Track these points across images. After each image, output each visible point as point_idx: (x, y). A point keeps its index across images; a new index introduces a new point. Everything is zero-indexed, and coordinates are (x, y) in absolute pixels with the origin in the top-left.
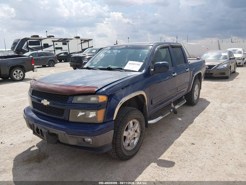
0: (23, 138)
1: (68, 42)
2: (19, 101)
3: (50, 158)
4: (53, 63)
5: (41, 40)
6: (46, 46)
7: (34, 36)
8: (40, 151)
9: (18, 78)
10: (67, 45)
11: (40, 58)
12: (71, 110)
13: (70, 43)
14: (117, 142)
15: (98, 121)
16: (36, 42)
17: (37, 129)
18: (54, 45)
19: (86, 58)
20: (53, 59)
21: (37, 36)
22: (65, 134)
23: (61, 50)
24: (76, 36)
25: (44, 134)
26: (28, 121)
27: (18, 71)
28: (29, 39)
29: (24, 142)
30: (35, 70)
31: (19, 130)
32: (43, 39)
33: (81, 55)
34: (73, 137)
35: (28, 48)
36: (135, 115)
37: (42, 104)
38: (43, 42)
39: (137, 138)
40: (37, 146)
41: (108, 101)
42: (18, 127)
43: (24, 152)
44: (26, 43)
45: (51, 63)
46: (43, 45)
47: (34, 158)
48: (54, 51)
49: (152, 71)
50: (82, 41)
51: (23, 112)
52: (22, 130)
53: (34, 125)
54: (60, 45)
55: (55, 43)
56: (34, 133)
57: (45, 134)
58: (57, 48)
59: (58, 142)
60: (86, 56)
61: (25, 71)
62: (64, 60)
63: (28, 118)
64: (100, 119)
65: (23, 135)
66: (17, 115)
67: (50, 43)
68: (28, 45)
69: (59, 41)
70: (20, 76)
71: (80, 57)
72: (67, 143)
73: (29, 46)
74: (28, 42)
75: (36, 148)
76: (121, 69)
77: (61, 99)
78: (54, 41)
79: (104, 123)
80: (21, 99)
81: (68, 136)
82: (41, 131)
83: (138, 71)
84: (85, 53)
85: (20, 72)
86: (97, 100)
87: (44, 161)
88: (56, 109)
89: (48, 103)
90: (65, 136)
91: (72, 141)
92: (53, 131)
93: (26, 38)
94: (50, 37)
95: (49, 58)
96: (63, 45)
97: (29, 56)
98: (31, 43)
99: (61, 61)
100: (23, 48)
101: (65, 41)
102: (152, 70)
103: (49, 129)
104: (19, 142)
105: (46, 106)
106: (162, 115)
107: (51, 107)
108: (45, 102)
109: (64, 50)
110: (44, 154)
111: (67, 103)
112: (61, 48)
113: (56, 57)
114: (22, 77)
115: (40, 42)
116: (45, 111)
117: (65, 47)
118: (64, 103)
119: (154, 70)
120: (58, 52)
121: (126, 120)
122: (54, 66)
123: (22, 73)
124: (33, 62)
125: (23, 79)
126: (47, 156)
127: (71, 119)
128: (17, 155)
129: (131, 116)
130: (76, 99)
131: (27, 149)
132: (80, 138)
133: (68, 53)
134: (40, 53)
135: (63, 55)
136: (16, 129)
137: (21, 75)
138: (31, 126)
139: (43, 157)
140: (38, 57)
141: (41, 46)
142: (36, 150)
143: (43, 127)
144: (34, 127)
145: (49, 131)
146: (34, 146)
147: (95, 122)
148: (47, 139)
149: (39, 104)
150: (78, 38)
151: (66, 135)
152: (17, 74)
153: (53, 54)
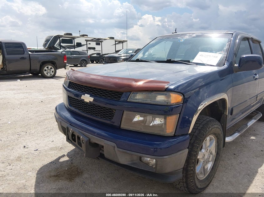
0: (51, 142)
1: (101, 42)
2: (49, 99)
3: (86, 175)
4: (85, 63)
5: (74, 38)
6: (79, 45)
7: (67, 34)
8: (72, 163)
9: (49, 75)
10: (100, 45)
11: (72, 57)
12: (125, 112)
13: (104, 43)
14: (191, 167)
15: (167, 132)
16: (69, 40)
17: (73, 135)
18: (87, 44)
19: (121, 59)
20: (85, 59)
21: (71, 34)
22: (114, 147)
23: (94, 51)
24: (110, 37)
25: (83, 143)
26: (60, 122)
27: (50, 67)
28: (61, 36)
29: (51, 149)
30: (67, 67)
31: (47, 132)
32: (76, 38)
33: (116, 55)
34: (127, 153)
35: (61, 46)
36: (215, 128)
37: (81, 101)
38: (76, 41)
39: (212, 162)
40: (68, 155)
41: (183, 104)
42: (46, 128)
43: (52, 162)
44: (58, 41)
45: (83, 62)
46: (75, 44)
47: (64, 173)
48: (87, 51)
49: (236, 67)
50: (116, 42)
51: (54, 111)
52: (51, 133)
53: (69, 129)
54: (93, 44)
55: (88, 42)
56: (68, 139)
57: (85, 143)
58: (90, 48)
59: (102, 156)
60: (122, 57)
61: (56, 68)
62: (96, 62)
63: (61, 118)
64: (170, 130)
65: (51, 139)
66: (45, 113)
67: (83, 42)
68: (60, 43)
69: (92, 40)
70: (51, 73)
71: (116, 57)
72: (115, 160)
73: (62, 44)
74: (61, 40)
75: (66, 158)
76: (189, 62)
77: (110, 94)
78: (87, 41)
79: (174, 136)
80: (50, 96)
81: (119, 151)
82: (79, 138)
83: (215, 65)
84: (120, 53)
85: (51, 68)
86: (168, 101)
87: (77, 180)
88: (102, 108)
89: (91, 99)
90: (114, 149)
91: (124, 159)
92: (95, 140)
93: (59, 35)
94: (83, 36)
95: (81, 57)
96: (96, 45)
97: (62, 52)
98: (64, 41)
99: (92, 62)
100: (55, 46)
101: (98, 42)
102: (236, 65)
103: (90, 137)
104: (46, 148)
105: (87, 104)
106: (239, 132)
107: (94, 105)
108: (87, 98)
109: (97, 51)
110: (77, 168)
111: (120, 100)
112: (94, 48)
113: (89, 57)
114: (53, 74)
115: (73, 40)
116: (85, 111)
117: (98, 48)
118: (116, 101)
119: (239, 65)
120: (90, 52)
121: (204, 135)
122: (86, 67)
123: (53, 70)
124: (65, 59)
125: (53, 77)
126: (82, 173)
127: (124, 126)
128: (43, 165)
129: (210, 129)
130: (134, 96)
131: (55, 158)
132: (136, 155)
133: (101, 54)
134: (73, 51)
135: (95, 55)
136: (43, 130)
137: (53, 72)
138: (65, 130)
139: (77, 172)
140: (71, 56)
141: (73, 44)
142: (67, 161)
143: (81, 133)
144: (68, 131)
145: (90, 140)
146: (64, 156)
147: (162, 133)
148: (86, 151)
149: (78, 100)
150: (113, 38)
151: (116, 148)
152: (48, 70)
153: (85, 54)
